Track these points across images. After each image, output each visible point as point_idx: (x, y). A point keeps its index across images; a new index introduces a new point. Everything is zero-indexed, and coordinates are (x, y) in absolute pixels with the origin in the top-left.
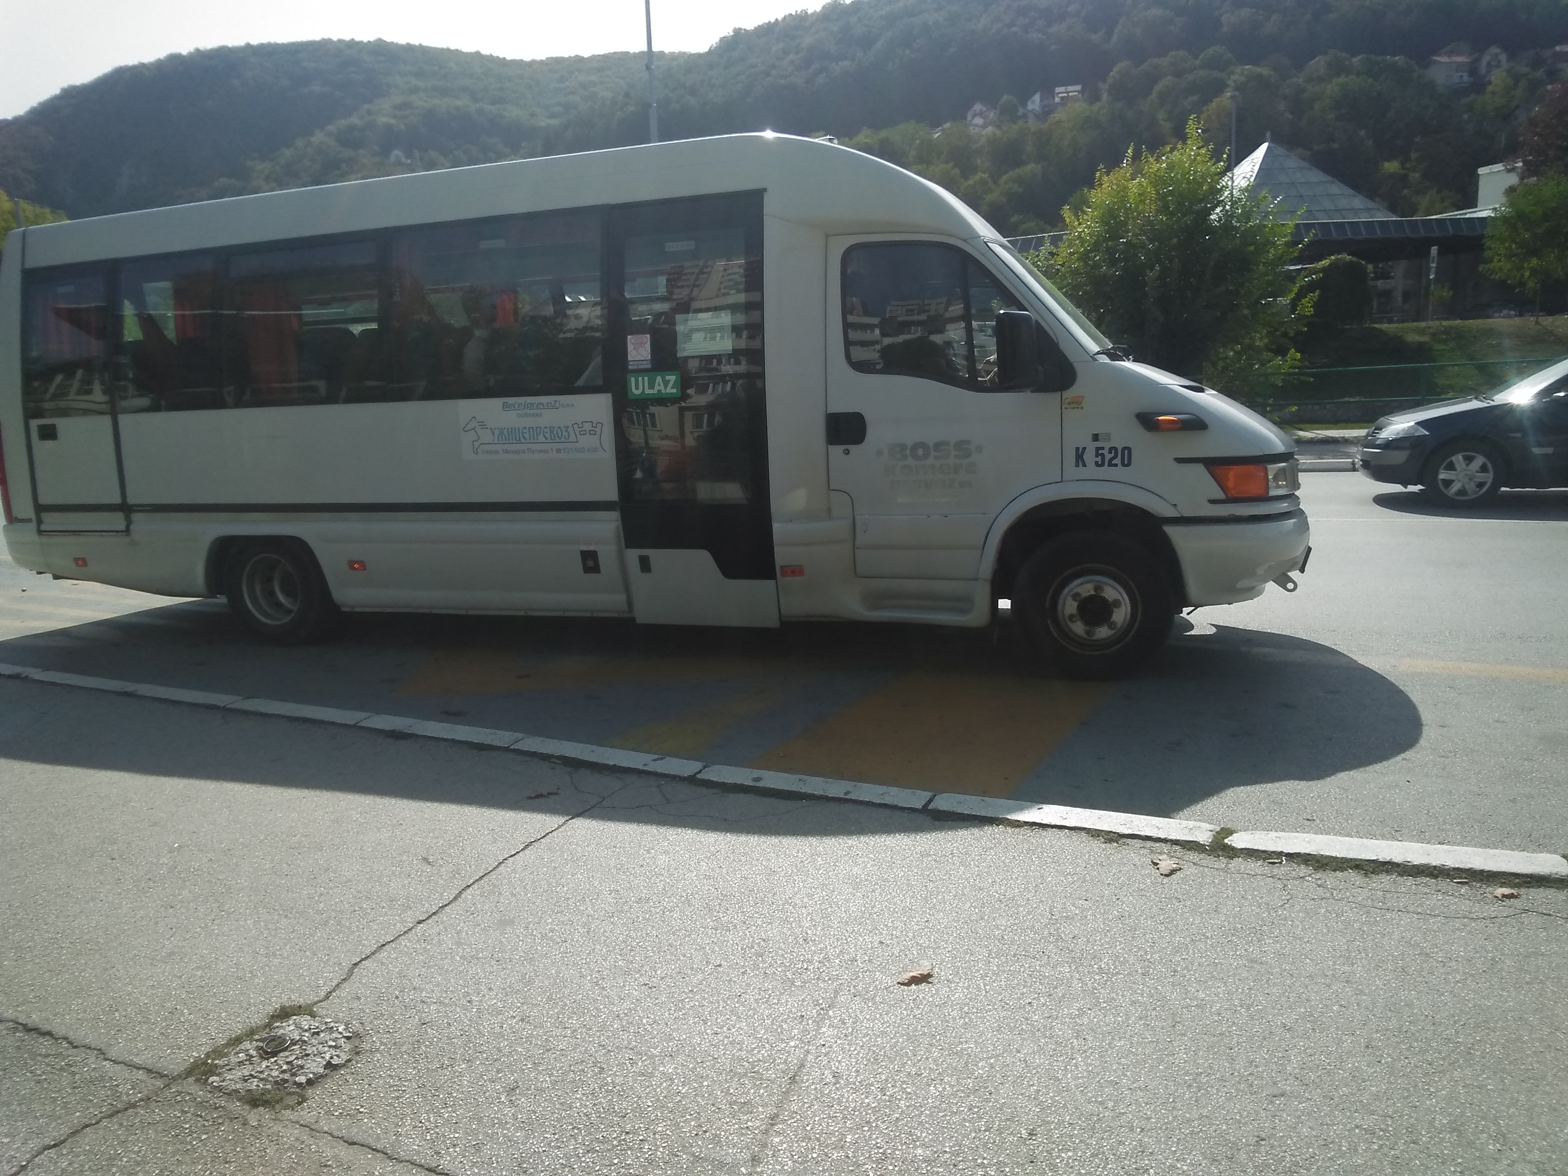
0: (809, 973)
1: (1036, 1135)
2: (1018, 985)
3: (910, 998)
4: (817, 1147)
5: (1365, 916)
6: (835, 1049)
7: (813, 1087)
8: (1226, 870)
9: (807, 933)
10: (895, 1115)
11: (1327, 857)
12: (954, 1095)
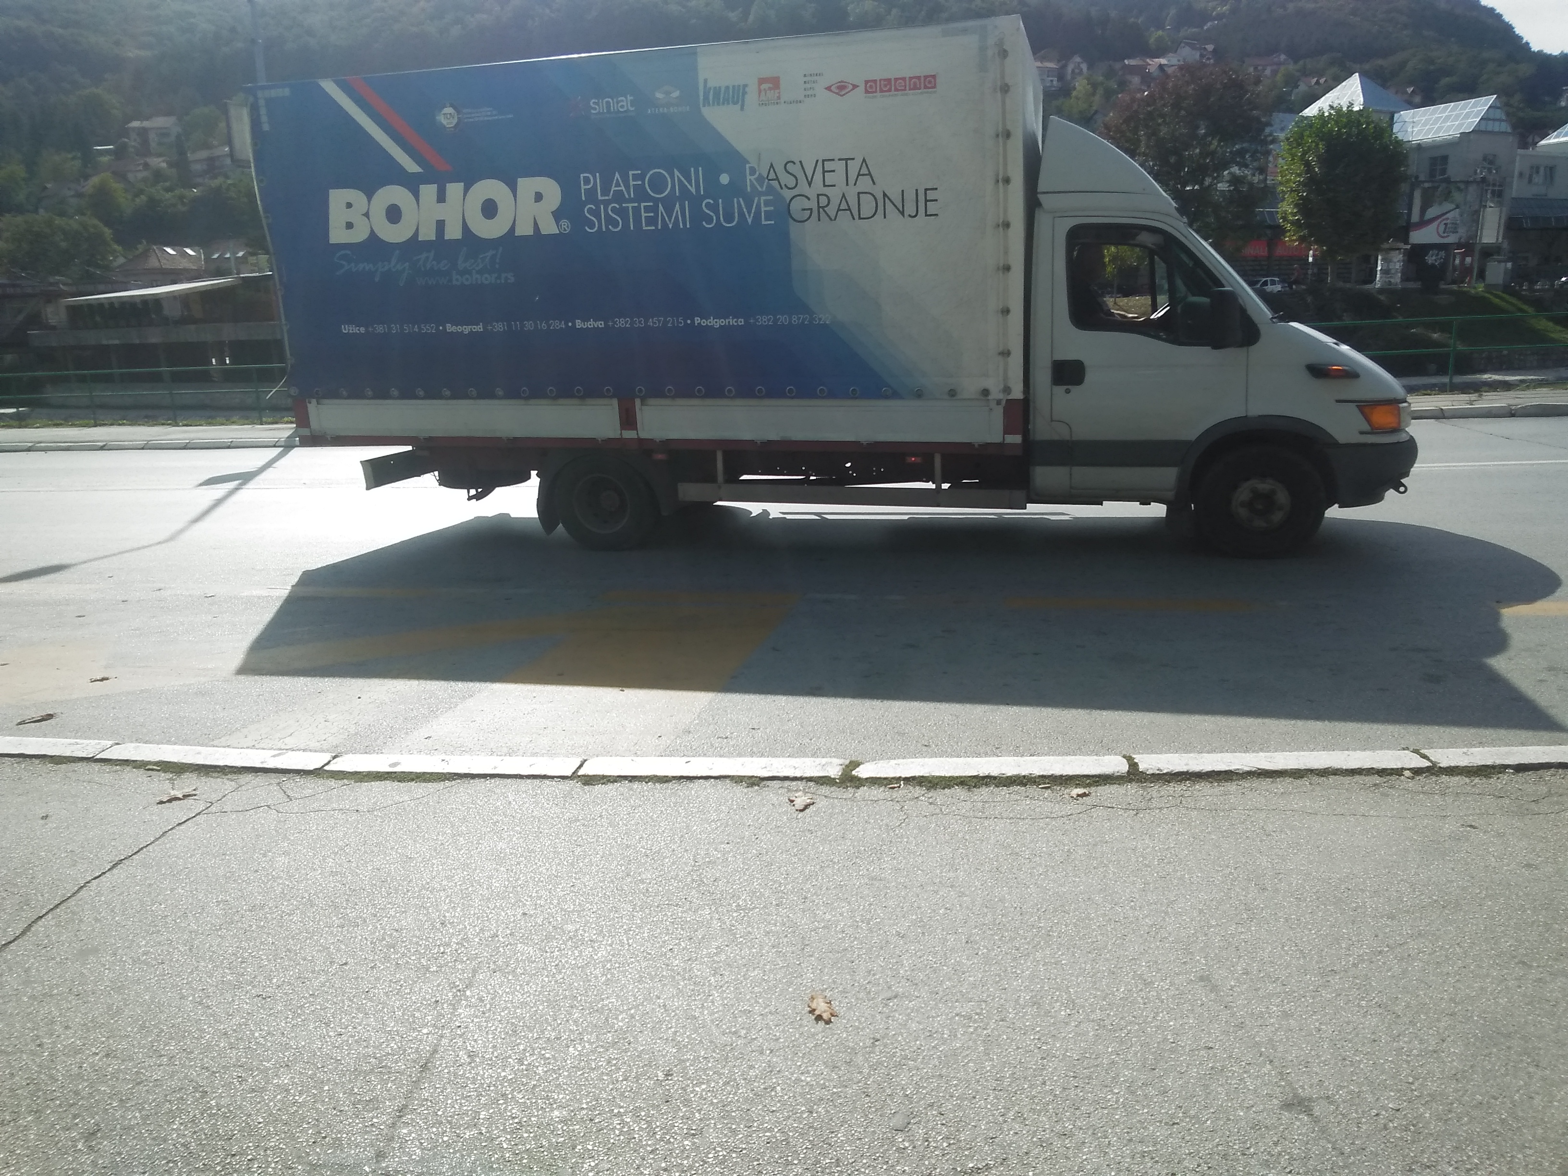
0: (446, 956)
1: (672, 1075)
2: (660, 933)
3: (553, 964)
4: (448, 1130)
5: (967, 826)
6: (472, 1028)
7: (446, 1071)
8: (853, 799)
9: (445, 916)
10: (533, 1083)
11: (937, 777)
12: (593, 1051)
